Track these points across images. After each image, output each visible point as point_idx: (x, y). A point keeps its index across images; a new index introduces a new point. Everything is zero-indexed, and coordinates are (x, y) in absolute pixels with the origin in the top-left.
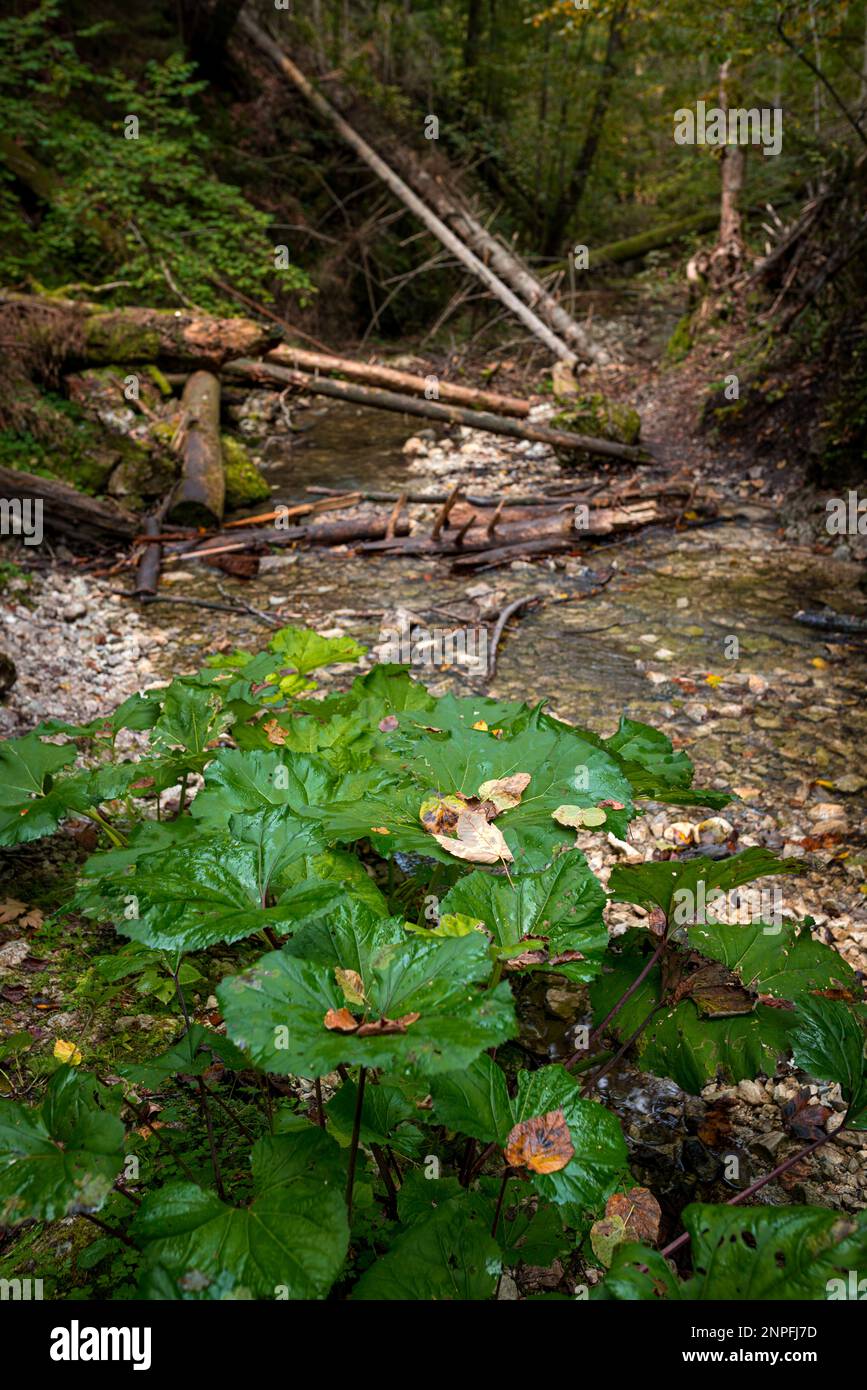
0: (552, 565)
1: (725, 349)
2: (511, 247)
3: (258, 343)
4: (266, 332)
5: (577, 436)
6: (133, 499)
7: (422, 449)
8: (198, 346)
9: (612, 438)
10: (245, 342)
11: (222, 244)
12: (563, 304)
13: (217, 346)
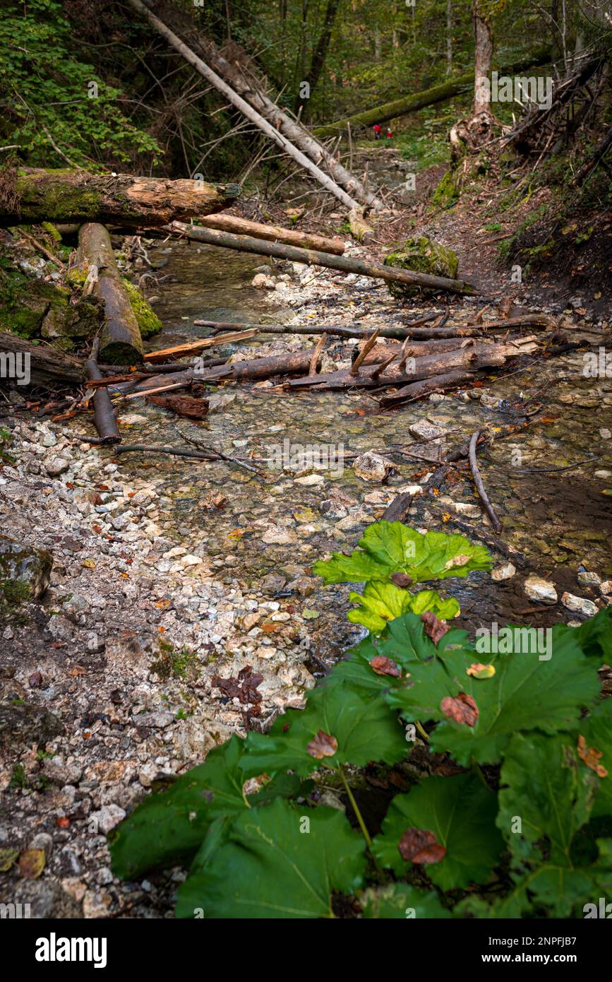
0: (465, 396)
1: (488, 197)
2: (298, 119)
4: (221, 192)
5: (414, 273)
6: (64, 341)
7: (269, 283)
8: (144, 205)
9: (441, 274)
11: (85, 112)
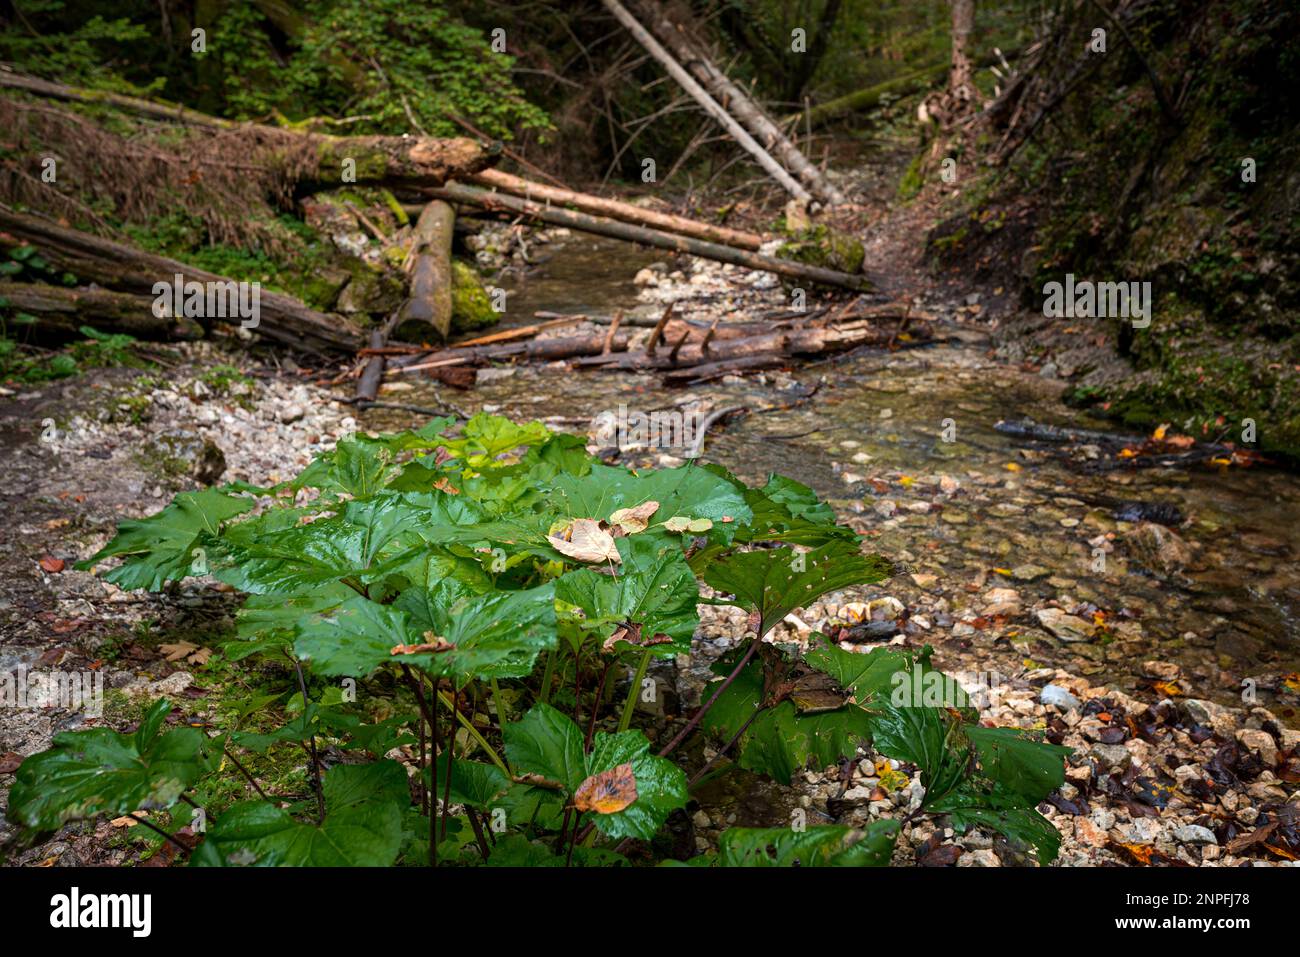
0: (763, 379)
1: (954, 187)
2: (749, 93)
3: (478, 160)
4: (485, 150)
5: (800, 265)
6: (361, 316)
7: (652, 280)
8: (423, 165)
9: (835, 267)
10: (466, 160)
11: (464, 83)
12: (799, 147)
13: (439, 165)
